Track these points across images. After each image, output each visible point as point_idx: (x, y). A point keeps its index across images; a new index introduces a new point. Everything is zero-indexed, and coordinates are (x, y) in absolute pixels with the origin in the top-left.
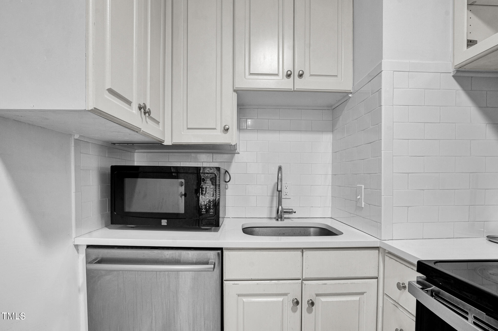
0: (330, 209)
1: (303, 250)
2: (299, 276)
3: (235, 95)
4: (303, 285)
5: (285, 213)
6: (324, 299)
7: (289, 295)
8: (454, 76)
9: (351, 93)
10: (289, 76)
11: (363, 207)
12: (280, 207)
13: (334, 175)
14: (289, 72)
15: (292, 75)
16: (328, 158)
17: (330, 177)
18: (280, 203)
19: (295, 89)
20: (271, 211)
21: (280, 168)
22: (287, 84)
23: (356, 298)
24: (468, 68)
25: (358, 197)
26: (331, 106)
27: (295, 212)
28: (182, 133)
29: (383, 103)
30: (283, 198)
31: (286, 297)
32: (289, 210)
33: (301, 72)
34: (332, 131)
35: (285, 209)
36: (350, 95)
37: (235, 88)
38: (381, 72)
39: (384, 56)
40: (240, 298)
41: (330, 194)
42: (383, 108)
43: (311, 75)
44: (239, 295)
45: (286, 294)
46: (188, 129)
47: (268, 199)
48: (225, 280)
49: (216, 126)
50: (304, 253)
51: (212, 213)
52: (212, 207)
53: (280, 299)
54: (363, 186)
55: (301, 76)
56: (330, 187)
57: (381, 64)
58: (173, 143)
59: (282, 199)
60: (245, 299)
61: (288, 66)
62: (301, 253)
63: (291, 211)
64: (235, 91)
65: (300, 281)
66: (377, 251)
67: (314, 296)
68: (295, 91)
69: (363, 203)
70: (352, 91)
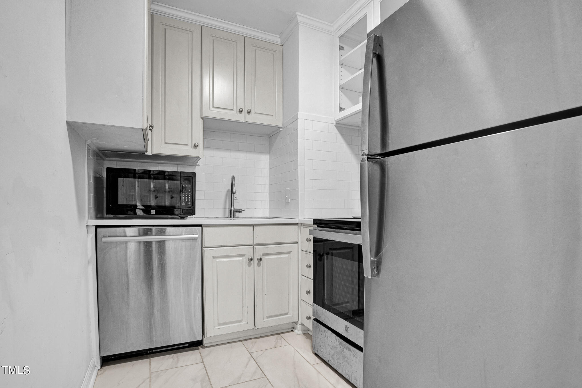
0: (268, 210)
1: (254, 227)
2: (252, 243)
3: (202, 121)
4: (255, 249)
5: (236, 212)
6: (267, 257)
7: (246, 256)
8: (335, 126)
9: (281, 128)
10: (241, 112)
11: (289, 202)
12: (233, 208)
13: (270, 185)
14: (241, 109)
15: (243, 112)
16: (266, 172)
17: (267, 187)
18: (232, 204)
19: (245, 122)
20: (225, 212)
21: (233, 178)
22: (239, 118)
23: (286, 256)
24: (341, 122)
25: (286, 196)
26: (268, 135)
27: (244, 210)
28: (161, 146)
29: (299, 138)
30: (234, 201)
31: (244, 257)
32: (239, 210)
33: (249, 110)
34: (269, 153)
35: (236, 209)
36: (281, 129)
37: (202, 116)
38: (298, 119)
39: (299, 110)
40: (214, 259)
41: (268, 199)
42: (299, 140)
43: (255, 113)
44: (214, 257)
45: (243, 255)
46: (166, 143)
47: (223, 202)
48: (204, 248)
49: (188, 143)
50: (255, 228)
51: (190, 205)
52: (189, 201)
53: (241, 258)
54: (289, 189)
55: (249, 113)
56: (268, 194)
57: (297, 114)
58: (153, 153)
59: (234, 203)
60: (218, 260)
61: (240, 106)
62: (253, 228)
63: (240, 210)
64: (202, 118)
65: (253, 246)
66: (297, 226)
67: (262, 255)
68: (245, 123)
69: (289, 200)
70: (282, 127)
